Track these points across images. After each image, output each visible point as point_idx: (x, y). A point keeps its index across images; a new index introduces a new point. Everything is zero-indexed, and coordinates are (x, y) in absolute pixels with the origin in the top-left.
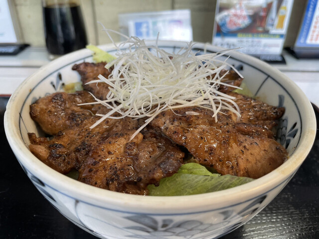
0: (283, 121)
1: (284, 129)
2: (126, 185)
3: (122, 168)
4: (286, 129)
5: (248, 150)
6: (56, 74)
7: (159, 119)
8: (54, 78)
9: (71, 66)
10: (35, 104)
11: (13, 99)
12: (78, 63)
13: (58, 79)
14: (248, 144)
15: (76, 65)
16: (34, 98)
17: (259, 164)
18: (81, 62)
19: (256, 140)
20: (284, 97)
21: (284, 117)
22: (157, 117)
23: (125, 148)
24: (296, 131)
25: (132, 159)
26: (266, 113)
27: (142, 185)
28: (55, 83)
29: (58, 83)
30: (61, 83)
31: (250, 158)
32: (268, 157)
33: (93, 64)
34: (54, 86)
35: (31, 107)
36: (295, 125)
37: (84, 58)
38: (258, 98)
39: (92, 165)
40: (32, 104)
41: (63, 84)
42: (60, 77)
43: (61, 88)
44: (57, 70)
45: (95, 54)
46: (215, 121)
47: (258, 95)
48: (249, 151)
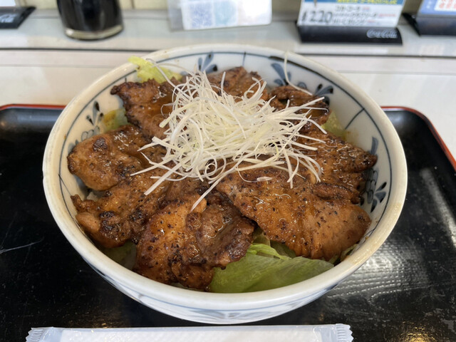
0: (374, 172)
1: (373, 183)
2: (191, 267)
3: (185, 247)
4: (375, 184)
5: (325, 222)
6: (92, 104)
7: (224, 183)
8: (89, 111)
9: (108, 90)
10: (73, 154)
11: (48, 157)
12: (118, 84)
13: (95, 110)
14: (326, 214)
15: (115, 86)
16: (70, 144)
17: (336, 239)
18: (122, 81)
19: (337, 208)
20: (378, 141)
21: (375, 168)
22: (223, 181)
23: (187, 220)
24: (384, 194)
25: (195, 235)
26: (354, 162)
27: (207, 267)
28: (92, 117)
29: (95, 114)
30: (99, 113)
31: (327, 232)
32: (347, 230)
33: (137, 84)
34: (90, 120)
35: (69, 160)
36: (384, 185)
37: (125, 76)
38: (348, 132)
39: (151, 241)
40: (69, 155)
41: (102, 115)
42: (97, 106)
43: (100, 120)
44: (93, 99)
45: (139, 68)
46: (290, 186)
47: (349, 129)
48: (327, 224)
